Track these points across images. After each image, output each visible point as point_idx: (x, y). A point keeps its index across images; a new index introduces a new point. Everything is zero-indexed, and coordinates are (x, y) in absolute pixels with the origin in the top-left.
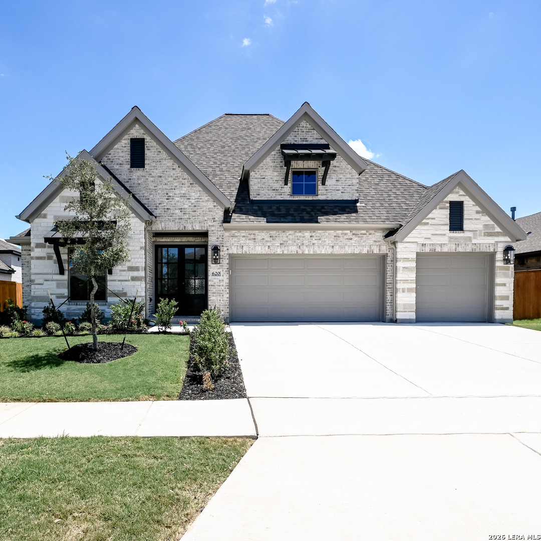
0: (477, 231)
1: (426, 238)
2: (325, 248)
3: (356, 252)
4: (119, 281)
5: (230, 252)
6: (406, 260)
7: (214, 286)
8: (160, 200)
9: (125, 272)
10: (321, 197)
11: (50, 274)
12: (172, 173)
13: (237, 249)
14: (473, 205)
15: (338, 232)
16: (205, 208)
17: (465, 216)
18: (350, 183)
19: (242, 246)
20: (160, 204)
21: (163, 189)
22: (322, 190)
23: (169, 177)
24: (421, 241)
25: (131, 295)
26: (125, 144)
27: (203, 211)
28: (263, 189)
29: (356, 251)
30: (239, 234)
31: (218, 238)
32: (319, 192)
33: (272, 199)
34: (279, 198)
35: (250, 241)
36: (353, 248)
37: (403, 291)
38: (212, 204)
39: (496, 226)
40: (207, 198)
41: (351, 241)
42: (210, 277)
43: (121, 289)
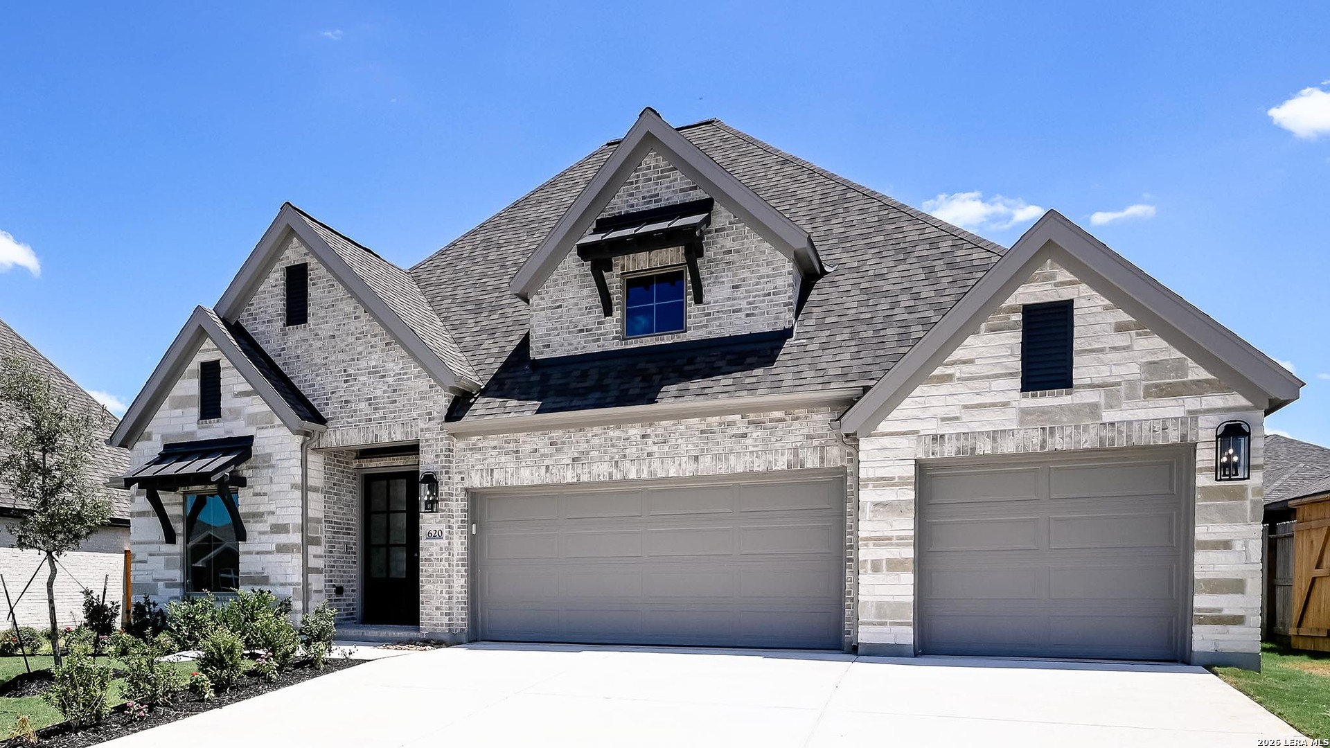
0: (1119, 384)
1: (943, 419)
2: (677, 462)
3: (756, 469)
4: (258, 553)
5: (467, 484)
6: (883, 482)
7: (430, 560)
8: (333, 384)
9: (266, 536)
10: (693, 335)
11: (157, 543)
12: (354, 325)
13: (482, 476)
14: (1106, 308)
15: (710, 420)
16: (413, 392)
17: (1077, 345)
18: (768, 288)
19: (492, 470)
20: (333, 393)
21: (338, 362)
22: (695, 316)
23: (348, 335)
24: (931, 428)
25: (275, 581)
26: (277, 280)
27: (409, 400)
28: (556, 332)
29: (756, 465)
30: (485, 444)
31: (437, 456)
32: (690, 323)
33: (579, 352)
34: (593, 348)
35: (507, 457)
36: (748, 459)
37: (876, 567)
38: (425, 383)
39: (1190, 362)
40: (416, 371)
41: (743, 440)
42: (423, 542)
43: (260, 570)
